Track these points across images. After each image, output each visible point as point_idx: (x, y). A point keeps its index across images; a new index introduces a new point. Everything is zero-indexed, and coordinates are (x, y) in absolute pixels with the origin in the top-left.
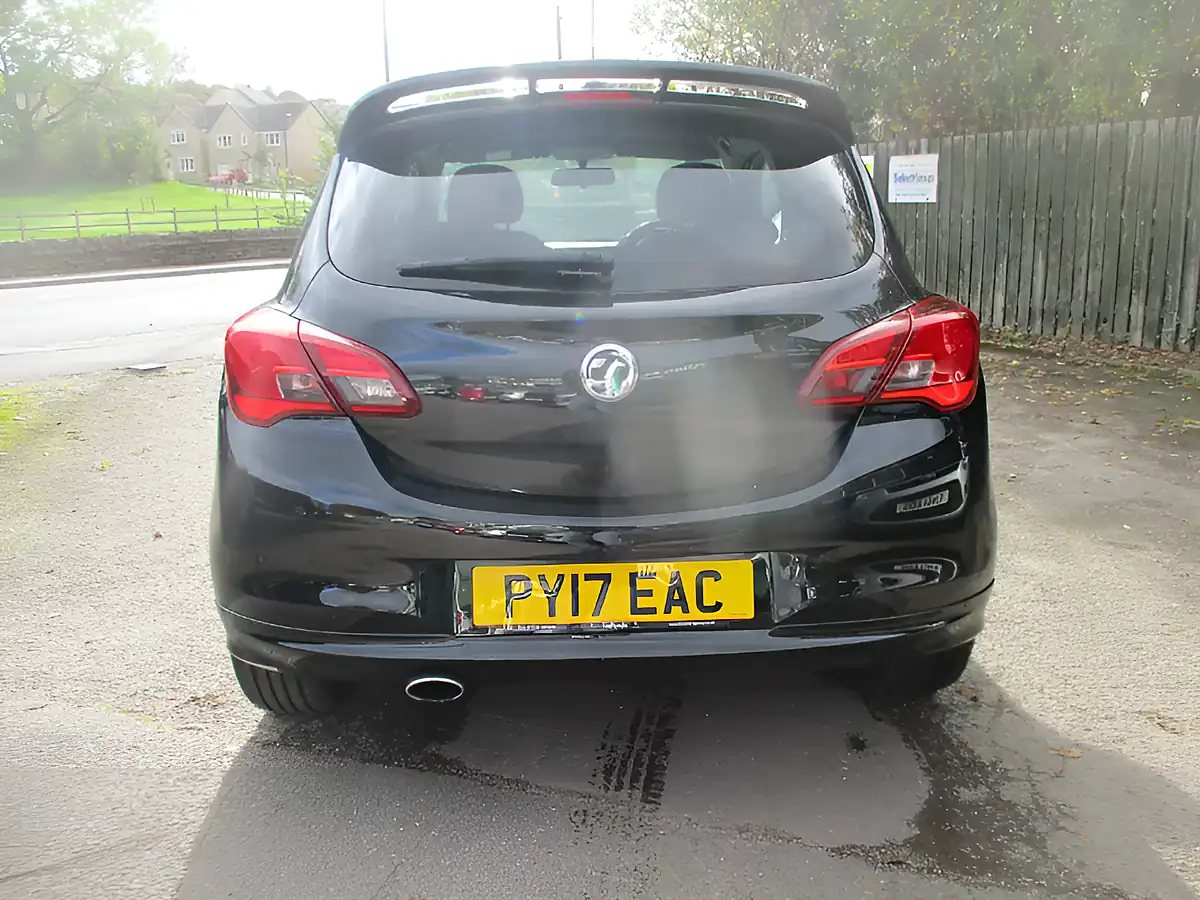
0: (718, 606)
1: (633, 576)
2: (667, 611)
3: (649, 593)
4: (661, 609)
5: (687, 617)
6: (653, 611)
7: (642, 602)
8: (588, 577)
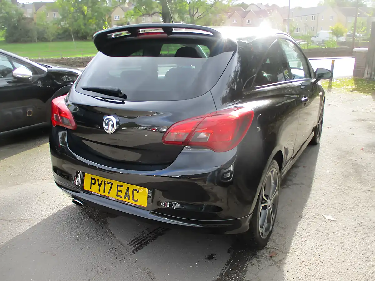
0: (137, 200)
1: (119, 185)
2: (125, 198)
3: (121, 191)
4: (123, 197)
5: (128, 201)
6: (121, 197)
7: (119, 194)
8: (108, 183)
